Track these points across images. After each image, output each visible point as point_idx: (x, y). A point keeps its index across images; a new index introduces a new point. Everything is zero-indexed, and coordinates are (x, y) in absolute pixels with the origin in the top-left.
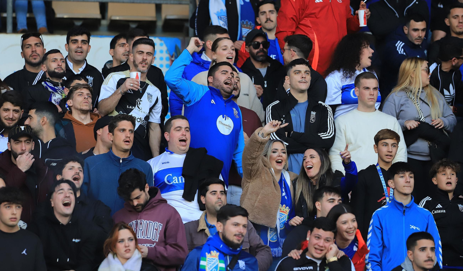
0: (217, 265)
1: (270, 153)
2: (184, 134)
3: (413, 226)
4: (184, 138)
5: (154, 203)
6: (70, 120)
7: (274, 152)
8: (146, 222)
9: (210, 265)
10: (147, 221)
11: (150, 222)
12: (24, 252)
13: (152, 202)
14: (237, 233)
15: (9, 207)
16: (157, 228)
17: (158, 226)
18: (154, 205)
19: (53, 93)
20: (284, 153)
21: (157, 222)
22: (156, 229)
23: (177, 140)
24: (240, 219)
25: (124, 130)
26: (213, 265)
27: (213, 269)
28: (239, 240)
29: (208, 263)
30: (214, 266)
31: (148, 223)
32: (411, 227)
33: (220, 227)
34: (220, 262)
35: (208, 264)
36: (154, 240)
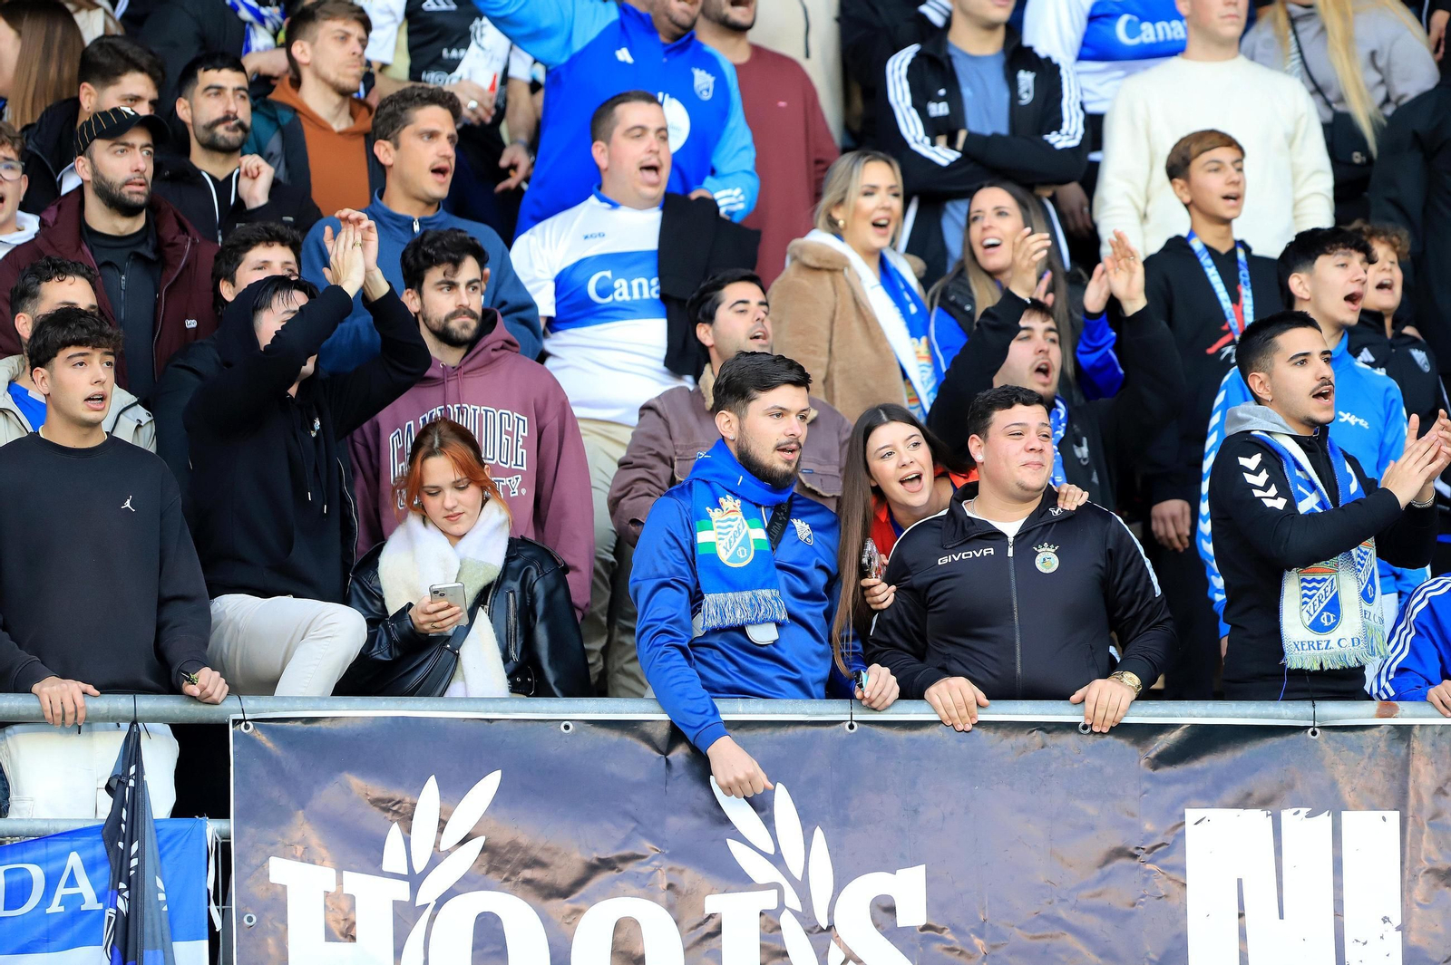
0: (747, 535)
1: (854, 197)
2: (655, 147)
3: (1349, 414)
4: (653, 161)
5: (494, 350)
6: (295, 111)
7: (867, 194)
8: (475, 410)
9: (727, 538)
10: (475, 407)
11: (486, 411)
12: (128, 504)
13: (486, 346)
14: (784, 439)
15: (81, 364)
16: (510, 429)
17: (514, 421)
18: (494, 354)
19: (251, 24)
20: (896, 195)
21: (509, 412)
22: (507, 433)
23: (635, 168)
24: (786, 396)
25: (433, 135)
26: (735, 537)
27: (737, 549)
28: (789, 462)
29: (719, 533)
30: (738, 541)
31: (481, 415)
32: (1342, 417)
33: (727, 426)
34: (751, 527)
35: (721, 536)
36: (506, 463)
